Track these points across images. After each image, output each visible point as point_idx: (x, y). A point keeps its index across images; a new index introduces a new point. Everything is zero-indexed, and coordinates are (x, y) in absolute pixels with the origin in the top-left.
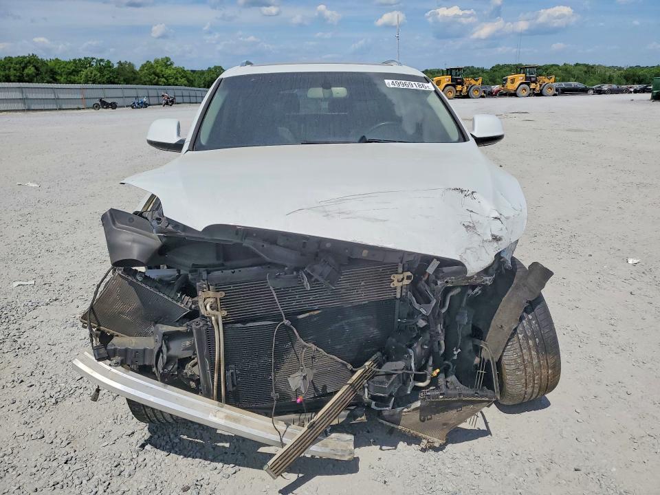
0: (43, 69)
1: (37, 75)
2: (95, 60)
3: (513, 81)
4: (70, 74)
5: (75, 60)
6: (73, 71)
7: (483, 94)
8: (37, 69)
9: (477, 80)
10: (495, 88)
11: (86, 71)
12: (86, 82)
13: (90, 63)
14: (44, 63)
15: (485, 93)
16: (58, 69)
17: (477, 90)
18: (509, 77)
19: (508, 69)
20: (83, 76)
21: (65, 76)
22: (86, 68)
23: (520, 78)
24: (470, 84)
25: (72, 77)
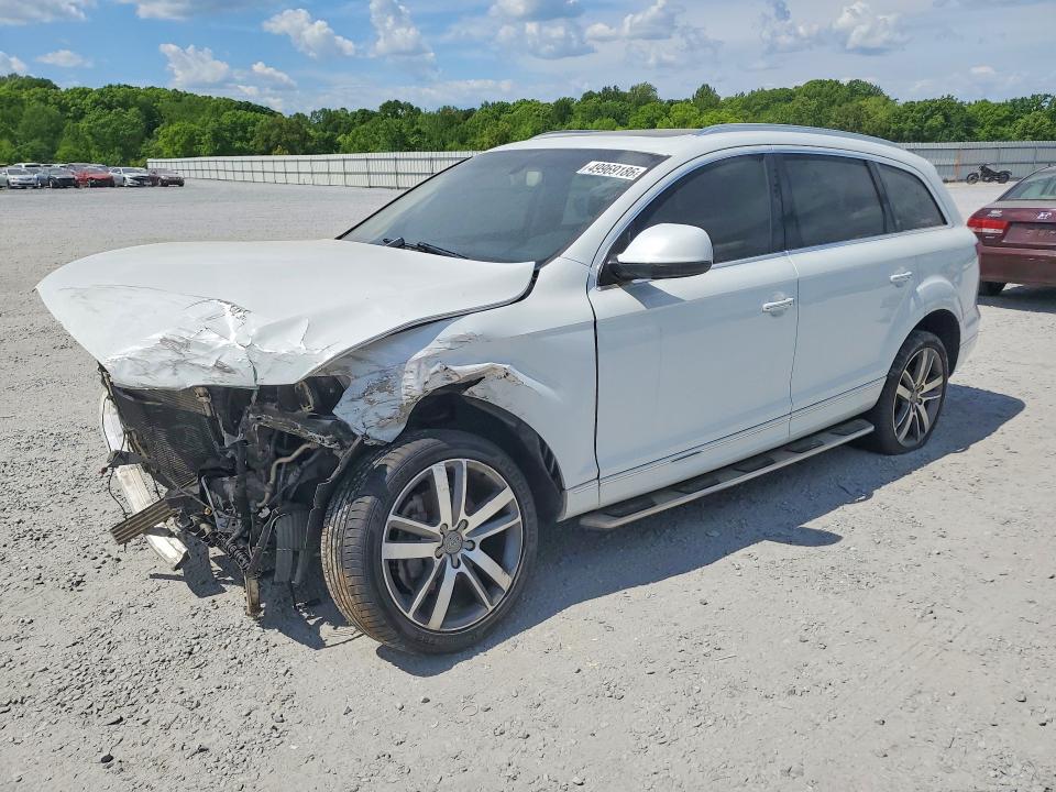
0: (956, 119)
1: (944, 127)
2: (1049, 99)
4: (999, 123)
5: (1014, 101)
6: (1006, 118)
8: (946, 117)
11: (1026, 117)
12: (1022, 137)
13: (1039, 104)
14: (961, 108)
16: (982, 116)
20: (1020, 126)
21: (988, 128)
22: (1030, 112)
25: (1000, 128)
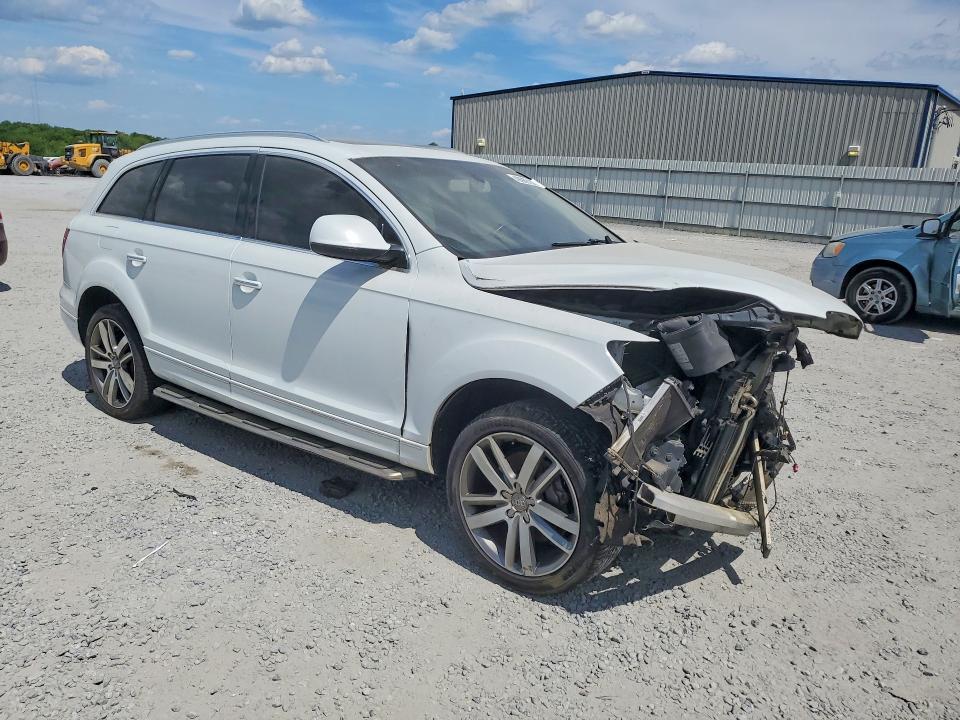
3: (83, 153)
7: (36, 169)
9: (21, 147)
10: (51, 160)
15: (38, 167)
17: (25, 162)
18: (75, 146)
19: (26, 130)
23: (93, 150)
24: (11, 152)
